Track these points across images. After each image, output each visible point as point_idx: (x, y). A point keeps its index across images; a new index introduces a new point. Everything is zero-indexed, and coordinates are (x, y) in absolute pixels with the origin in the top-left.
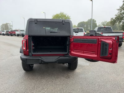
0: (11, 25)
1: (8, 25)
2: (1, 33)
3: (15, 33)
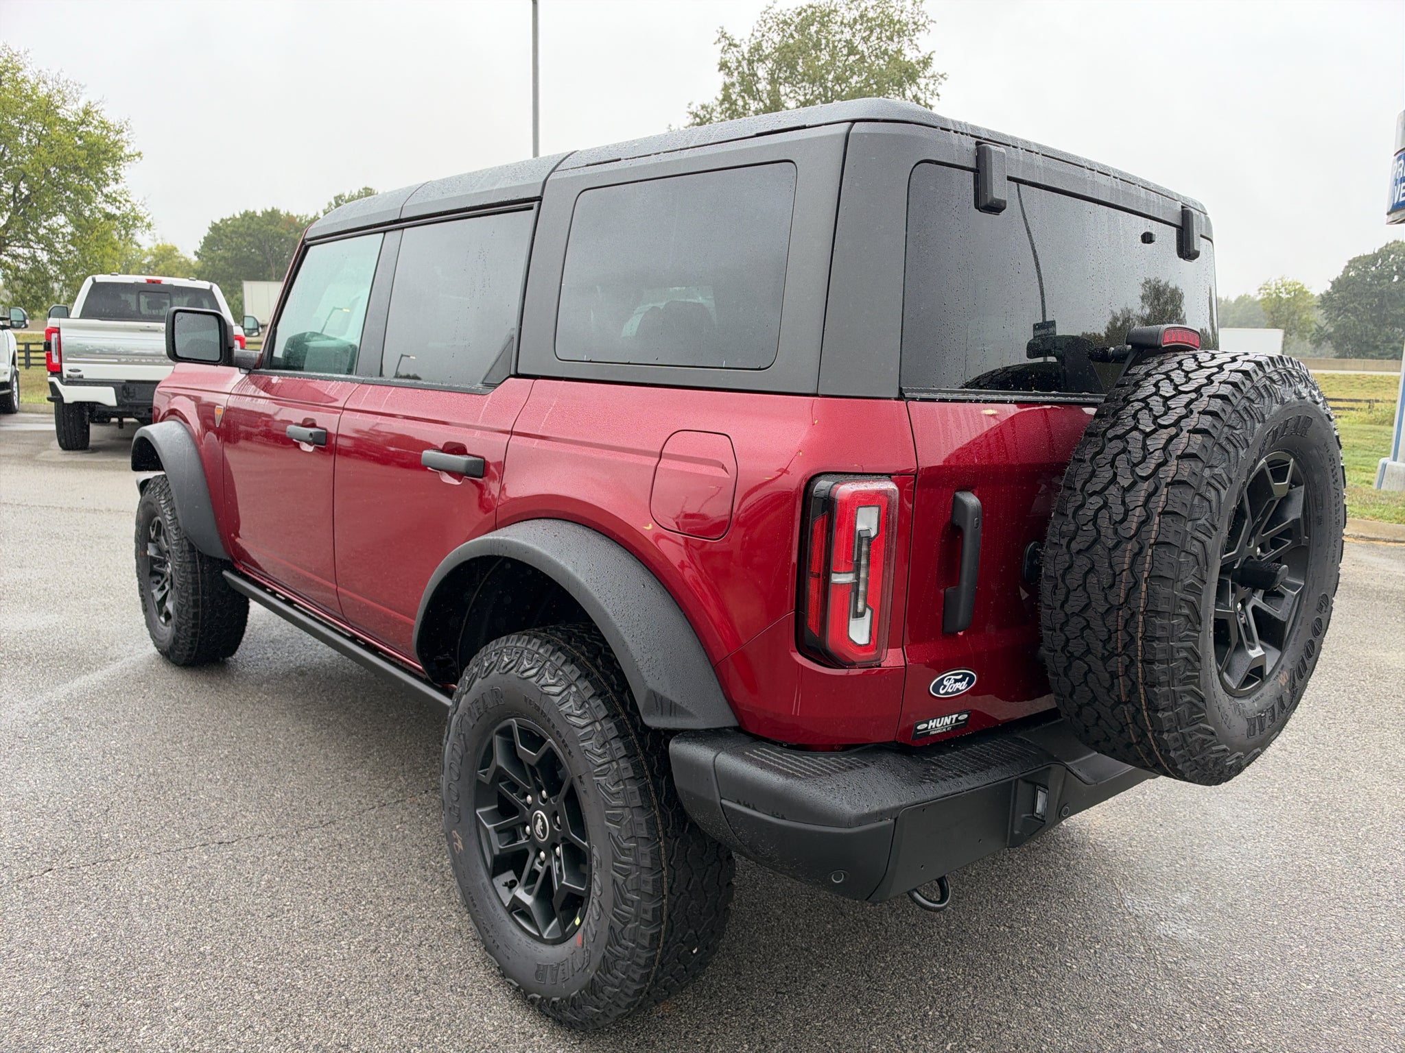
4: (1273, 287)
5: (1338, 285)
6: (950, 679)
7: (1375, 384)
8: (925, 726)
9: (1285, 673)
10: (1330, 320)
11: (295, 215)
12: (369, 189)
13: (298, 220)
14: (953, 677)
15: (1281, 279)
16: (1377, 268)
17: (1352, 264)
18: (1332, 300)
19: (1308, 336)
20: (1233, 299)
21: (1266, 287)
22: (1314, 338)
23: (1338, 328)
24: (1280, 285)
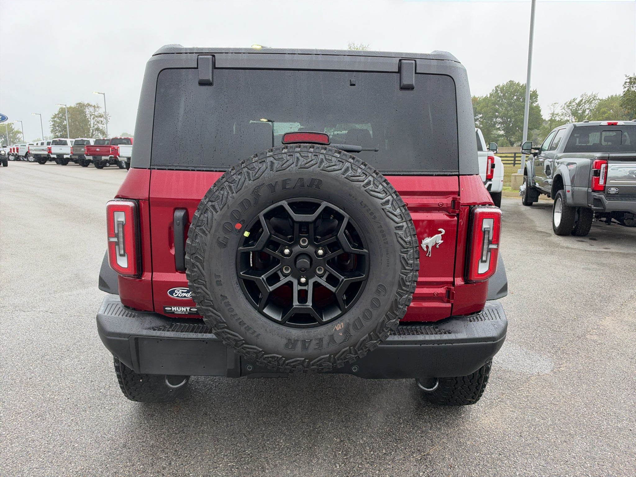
0: (101, 111)
1: (88, 111)
2: (50, 149)
3: (116, 152)
6: (179, 291)
8: (170, 309)
9: (342, 324)
11: (477, 97)
12: (512, 81)
13: (478, 99)
14: (181, 290)
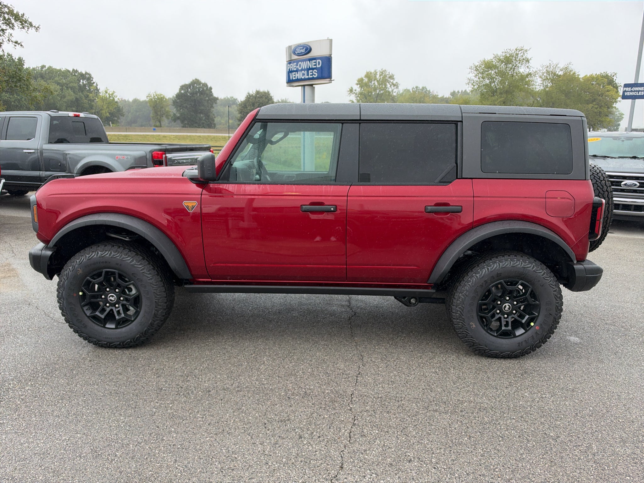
4: (153, 96)
5: (179, 96)
7: (215, 139)
10: (177, 110)
15: (155, 92)
16: (191, 89)
17: (182, 87)
18: (177, 102)
19: (170, 118)
20: (131, 100)
21: (149, 96)
22: (173, 119)
23: (181, 114)
24: (155, 95)
